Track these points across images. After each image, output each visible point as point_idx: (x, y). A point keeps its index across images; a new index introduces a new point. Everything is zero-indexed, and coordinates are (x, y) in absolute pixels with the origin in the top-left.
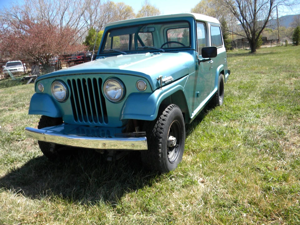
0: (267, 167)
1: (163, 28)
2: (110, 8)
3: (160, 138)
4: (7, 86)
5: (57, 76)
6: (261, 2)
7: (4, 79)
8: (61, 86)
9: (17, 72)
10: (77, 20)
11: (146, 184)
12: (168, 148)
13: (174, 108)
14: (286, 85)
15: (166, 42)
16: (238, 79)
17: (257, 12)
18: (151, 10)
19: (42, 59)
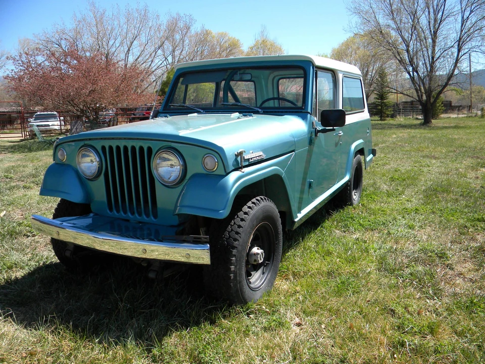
0: (406, 308)
1: (272, 76)
2: (205, 39)
3: (234, 248)
4: (30, 150)
5: (86, 140)
6: (443, 46)
7: (27, 139)
8: (91, 155)
9: (49, 129)
10: (151, 54)
11: (205, 319)
12: (247, 266)
14: (469, 178)
16: (393, 165)
17: (436, 60)
18: (269, 47)
19: (88, 112)
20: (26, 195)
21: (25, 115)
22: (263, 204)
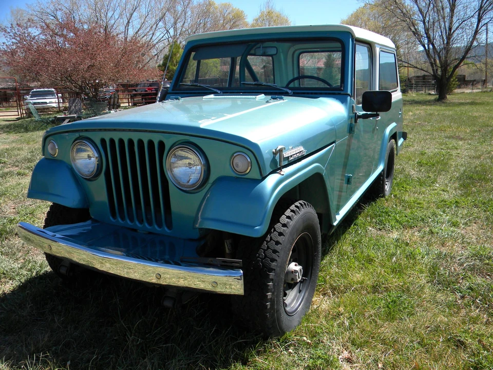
0: (480, 342)
1: (292, 50)
2: (208, 11)
3: (271, 270)
4: (27, 130)
5: (82, 131)
6: (462, 16)
7: (24, 118)
8: (89, 149)
9: (46, 107)
10: (152, 27)
11: (236, 359)
12: (285, 285)
13: (303, 210)
15: (296, 76)
16: (417, 147)
17: (454, 31)
18: (274, 18)
19: (87, 89)
20: (19, 184)
21: (21, 92)
22: (303, 211)
